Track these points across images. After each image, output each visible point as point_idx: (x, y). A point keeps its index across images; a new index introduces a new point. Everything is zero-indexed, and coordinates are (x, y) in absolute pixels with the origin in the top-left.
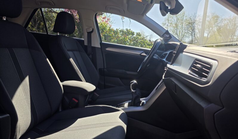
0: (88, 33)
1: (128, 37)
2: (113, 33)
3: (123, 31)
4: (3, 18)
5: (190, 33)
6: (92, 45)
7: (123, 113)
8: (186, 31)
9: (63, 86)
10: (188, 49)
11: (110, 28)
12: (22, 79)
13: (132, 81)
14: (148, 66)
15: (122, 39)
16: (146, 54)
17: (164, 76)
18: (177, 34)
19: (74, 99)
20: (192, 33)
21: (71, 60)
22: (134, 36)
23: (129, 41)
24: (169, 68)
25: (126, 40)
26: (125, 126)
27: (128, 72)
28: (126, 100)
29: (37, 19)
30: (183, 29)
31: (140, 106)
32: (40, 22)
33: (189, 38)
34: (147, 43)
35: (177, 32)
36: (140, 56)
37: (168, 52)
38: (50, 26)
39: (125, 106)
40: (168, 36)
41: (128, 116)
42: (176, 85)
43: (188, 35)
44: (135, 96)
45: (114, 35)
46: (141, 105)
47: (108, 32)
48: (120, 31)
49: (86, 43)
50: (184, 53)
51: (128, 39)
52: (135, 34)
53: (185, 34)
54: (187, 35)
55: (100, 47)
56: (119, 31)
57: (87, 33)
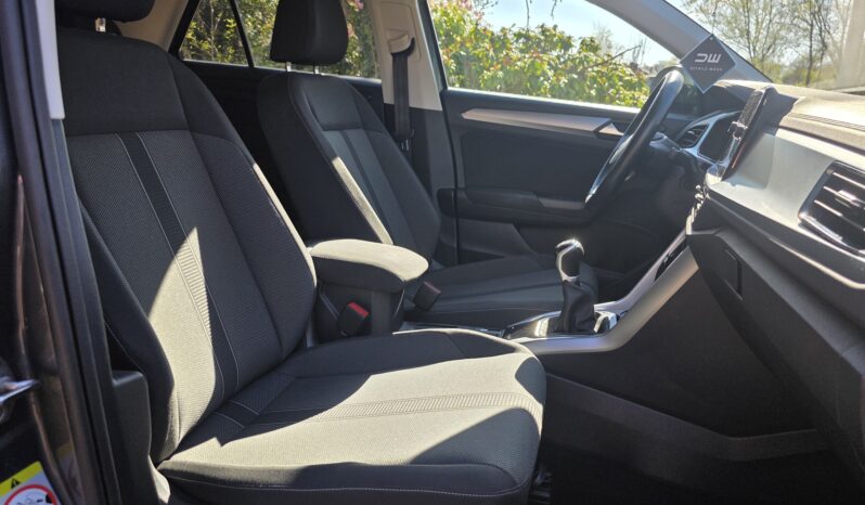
0: (394, 55)
1: (545, 57)
2: (487, 45)
3: (527, 37)
4: (98, 21)
5: (804, 25)
6: (413, 104)
7: (530, 360)
8: (788, 20)
9: (315, 259)
10: (800, 116)
11: (479, 27)
12: (178, 242)
13: (563, 243)
14: (628, 178)
15: (522, 68)
16: (619, 130)
17: (693, 225)
18: (748, 32)
19: (353, 306)
20: (812, 25)
21: (339, 164)
22: (570, 52)
23: (551, 73)
24: (713, 193)
25: (539, 73)
26: (537, 410)
27: (547, 203)
28: (539, 310)
29: (215, 8)
30: (774, 11)
31: (594, 333)
32: (224, 17)
33: (799, 49)
34: (621, 79)
35: (748, 24)
36: (594, 136)
37: (711, 122)
38: (259, 32)
39: (537, 334)
40: (714, 59)
41: (547, 369)
42: (740, 264)
43: (796, 34)
44: (573, 296)
45: (491, 53)
46: (596, 329)
47: (471, 41)
48: (515, 35)
49: (388, 97)
50: (781, 133)
51: (546, 67)
52: (577, 44)
53: (783, 33)
54: (792, 34)
55: (441, 109)
56: (510, 36)
57: (391, 58)
